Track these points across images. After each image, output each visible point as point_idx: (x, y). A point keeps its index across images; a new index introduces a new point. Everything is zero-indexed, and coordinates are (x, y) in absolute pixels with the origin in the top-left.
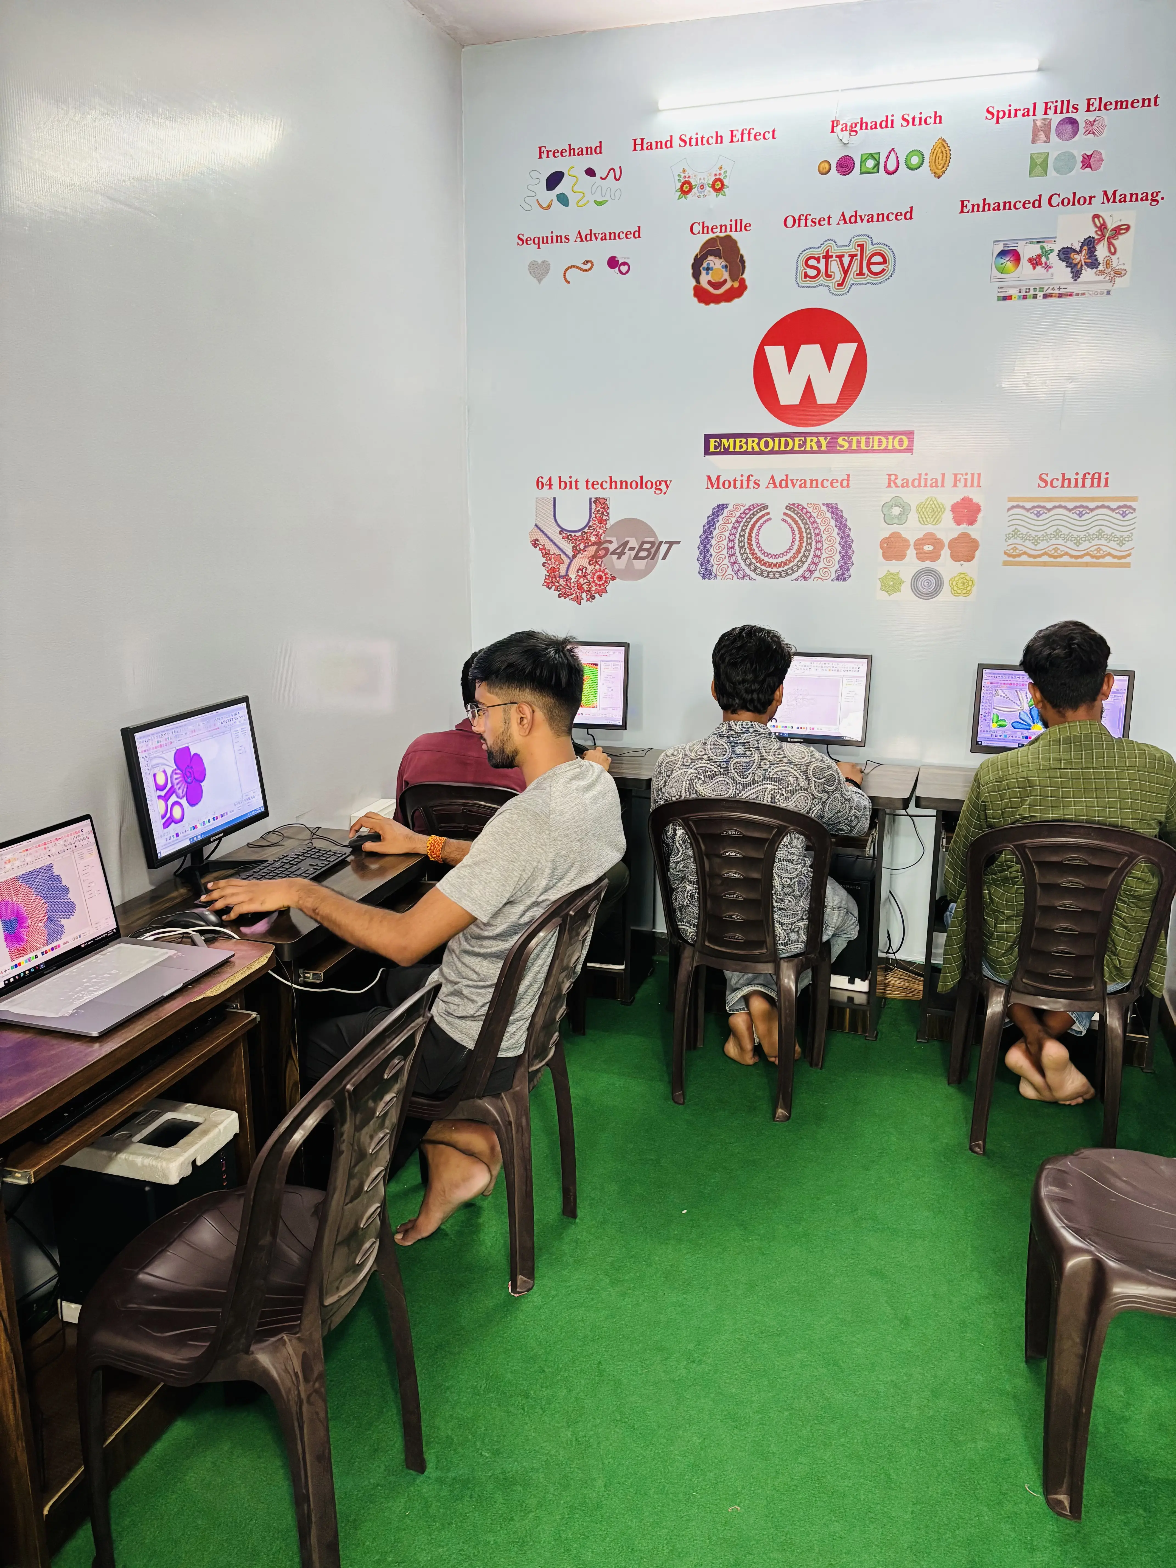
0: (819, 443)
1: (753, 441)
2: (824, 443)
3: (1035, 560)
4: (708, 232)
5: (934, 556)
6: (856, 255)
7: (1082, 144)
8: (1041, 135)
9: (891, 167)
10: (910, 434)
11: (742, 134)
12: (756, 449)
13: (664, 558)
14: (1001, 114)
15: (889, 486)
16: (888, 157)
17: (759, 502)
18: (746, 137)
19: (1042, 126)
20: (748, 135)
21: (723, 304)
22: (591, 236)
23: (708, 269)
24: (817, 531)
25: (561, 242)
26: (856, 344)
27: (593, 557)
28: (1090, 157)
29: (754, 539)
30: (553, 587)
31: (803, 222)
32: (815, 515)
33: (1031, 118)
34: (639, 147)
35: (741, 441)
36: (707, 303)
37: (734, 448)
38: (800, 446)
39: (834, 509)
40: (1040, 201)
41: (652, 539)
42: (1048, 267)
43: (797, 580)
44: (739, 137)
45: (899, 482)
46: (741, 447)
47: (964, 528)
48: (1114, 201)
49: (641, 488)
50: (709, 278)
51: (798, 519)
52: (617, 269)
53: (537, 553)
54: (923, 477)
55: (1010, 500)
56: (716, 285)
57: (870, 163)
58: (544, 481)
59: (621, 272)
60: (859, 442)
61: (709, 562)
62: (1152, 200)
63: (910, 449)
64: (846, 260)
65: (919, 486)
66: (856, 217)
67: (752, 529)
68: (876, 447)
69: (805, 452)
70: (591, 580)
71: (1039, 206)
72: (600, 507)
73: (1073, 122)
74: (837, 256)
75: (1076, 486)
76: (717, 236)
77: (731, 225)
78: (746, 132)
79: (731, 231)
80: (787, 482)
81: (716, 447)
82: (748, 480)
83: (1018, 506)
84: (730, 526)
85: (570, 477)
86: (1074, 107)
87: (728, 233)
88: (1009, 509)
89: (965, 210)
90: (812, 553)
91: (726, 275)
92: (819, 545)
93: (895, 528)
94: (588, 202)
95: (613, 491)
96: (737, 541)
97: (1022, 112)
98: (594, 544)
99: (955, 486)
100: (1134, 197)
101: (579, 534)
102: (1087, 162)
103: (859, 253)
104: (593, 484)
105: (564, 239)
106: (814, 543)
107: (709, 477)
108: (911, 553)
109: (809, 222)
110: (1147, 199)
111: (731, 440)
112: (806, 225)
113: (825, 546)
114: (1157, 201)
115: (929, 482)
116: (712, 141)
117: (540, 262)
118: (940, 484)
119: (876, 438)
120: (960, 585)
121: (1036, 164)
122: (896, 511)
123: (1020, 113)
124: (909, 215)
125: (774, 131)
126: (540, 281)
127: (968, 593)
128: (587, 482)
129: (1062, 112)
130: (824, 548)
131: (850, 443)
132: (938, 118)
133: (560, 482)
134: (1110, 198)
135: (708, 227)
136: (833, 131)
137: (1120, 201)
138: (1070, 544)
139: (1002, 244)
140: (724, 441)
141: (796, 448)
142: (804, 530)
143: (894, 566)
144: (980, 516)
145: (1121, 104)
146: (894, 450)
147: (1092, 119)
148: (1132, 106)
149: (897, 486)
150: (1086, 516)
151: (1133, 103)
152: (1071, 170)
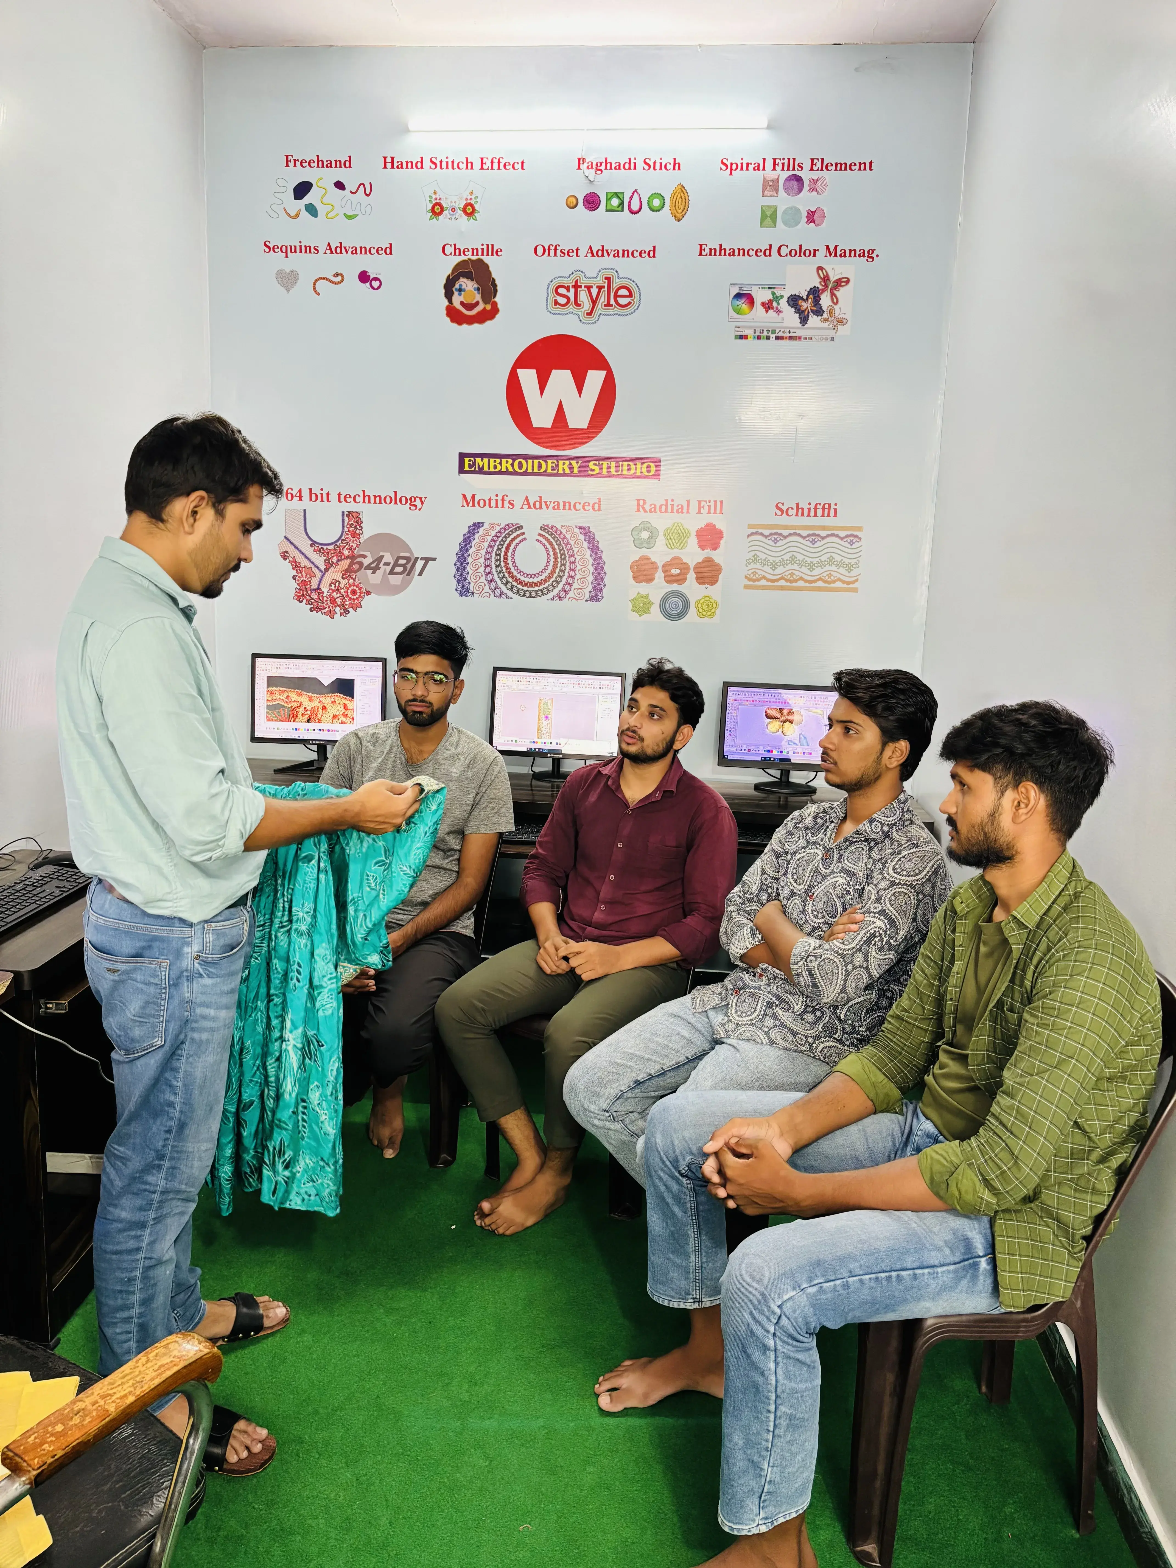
0: (571, 467)
1: (507, 462)
2: (576, 467)
3: (773, 584)
4: (460, 254)
5: (681, 579)
6: (604, 287)
7: (806, 201)
8: (770, 188)
9: (635, 207)
10: (656, 461)
11: (492, 162)
12: (511, 470)
13: (420, 574)
14: (734, 167)
15: (638, 510)
16: (631, 198)
17: (514, 523)
18: (496, 165)
19: (771, 181)
20: (498, 164)
21: (476, 325)
22: (340, 249)
23: (460, 290)
24: (571, 552)
25: (310, 252)
26: (604, 372)
27: (346, 571)
28: (814, 212)
29: (509, 558)
30: (305, 601)
31: (552, 252)
32: (568, 536)
33: (761, 172)
34: (389, 165)
35: (495, 461)
36: (460, 323)
37: (489, 468)
38: (553, 468)
39: (586, 531)
40: (770, 250)
41: (408, 555)
42: (779, 312)
43: (552, 599)
44: (489, 164)
45: (647, 507)
46: (495, 467)
47: (708, 553)
48: (835, 256)
49: (396, 503)
50: (462, 298)
51: (552, 540)
52: (368, 284)
53: (287, 565)
54: (670, 503)
55: (750, 527)
56: (469, 307)
57: (615, 202)
58: (294, 493)
59: (373, 288)
60: (609, 467)
61: (465, 579)
62: (869, 257)
63: (657, 475)
64: (594, 291)
65: (666, 511)
66: (603, 252)
67: (507, 548)
68: (625, 472)
69: (558, 475)
70: (345, 595)
71: (770, 255)
72: (353, 521)
73: (799, 179)
74: (585, 287)
75: (809, 515)
76: (469, 259)
77: (483, 249)
78: (496, 161)
79: (483, 254)
80: (541, 504)
81: (470, 466)
82: (503, 500)
83: (757, 533)
84: (486, 545)
85: (322, 490)
86: (799, 166)
87: (480, 257)
88: (749, 536)
89: (704, 253)
90: (566, 574)
91: (478, 297)
92: (573, 566)
93: (644, 552)
94: (337, 215)
95: (366, 505)
96: (493, 560)
97: (753, 166)
98: (347, 557)
99: (699, 512)
100: (853, 253)
101: (331, 547)
102: (811, 217)
103: (606, 285)
104: (345, 498)
105: (313, 250)
106: (568, 564)
107: (464, 496)
108: (659, 575)
109: (558, 252)
110: (864, 256)
111: (486, 460)
112: (555, 255)
113: (579, 567)
114: (873, 258)
115: (675, 509)
116: (462, 166)
117: (288, 271)
118: (685, 510)
119: (625, 464)
120: (705, 608)
121: (767, 216)
122: (645, 535)
123: (751, 167)
124: (652, 253)
125: (523, 163)
126: (288, 290)
127: (712, 615)
128: (339, 495)
129: (788, 169)
130: (578, 569)
131: (601, 467)
132: (677, 166)
133: (311, 494)
134: (833, 252)
135: (459, 249)
136: (579, 168)
137: (841, 256)
138: (804, 569)
139: (737, 287)
140: (478, 460)
141: (549, 471)
142: (558, 551)
143: (643, 588)
144: (722, 542)
145: (840, 166)
146: (642, 477)
147: (815, 178)
148: (850, 169)
149: (645, 511)
150: (818, 544)
151: (850, 166)
152: (797, 224)
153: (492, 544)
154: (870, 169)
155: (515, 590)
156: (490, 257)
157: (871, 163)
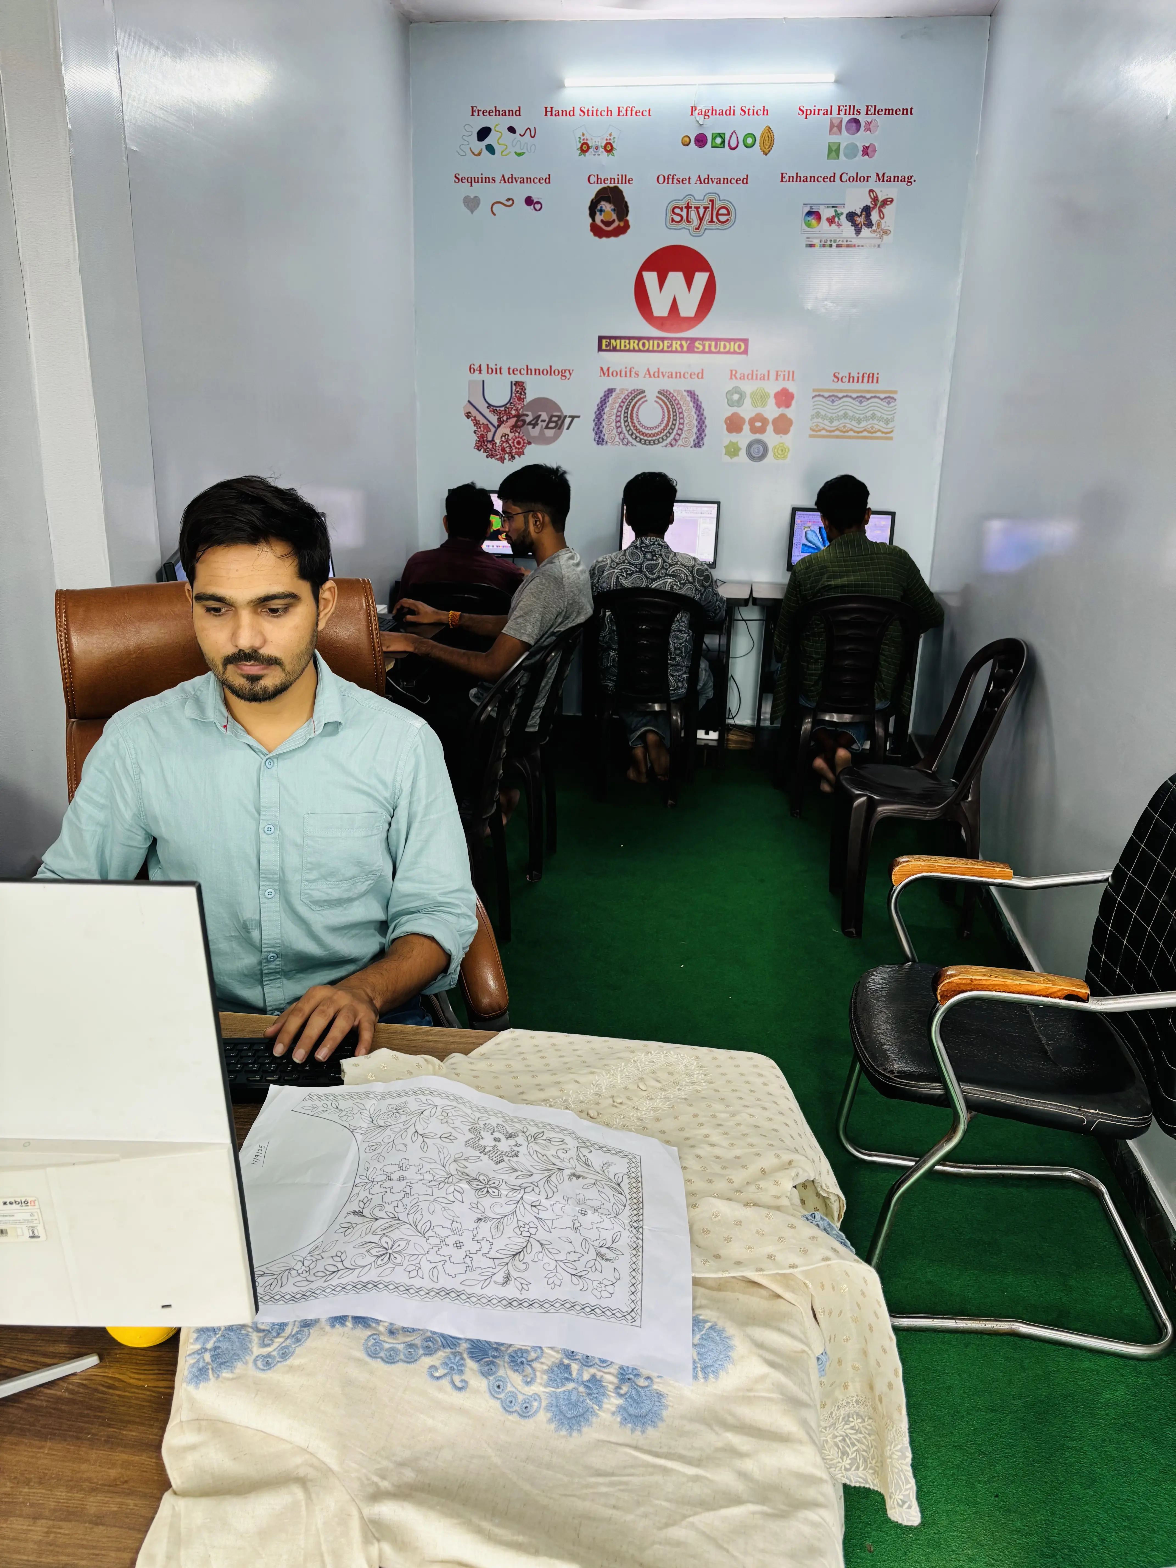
0: (681, 346)
1: (634, 342)
2: (685, 345)
3: (830, 435)
5: (762, 430)
6: (708, 208)
7: (862, 139)
8: (835, 129)
9: (733, 145)
10: (746, 341)
11: (627, 110)
12: (637, 348)
13: (568, 428)
14: (809, 112)
15: (731, 378)
17: (639, 388)
18: (629, 113)
19: (836, 122)
20: (631, 111)
21: (612, 239)
22: (512, 180)
24: (680, 410)
25: (489, 182)
27: (513, 427)
28: (867, 148)
29: (634, 415)
30: (482, 450)
31: (670, 180)
33: (829, 116)
34: (549, 114)
35: (625, 342)
37: (620, 347)
38: (668, 347)
39: (692, 394)
40: (834, 177)
41: (559, 414)
42: (839, 225)
43: (666, 446)
44: (624, 112)
45: (738, 376)
46: (625, 346)
47: (782, 410)
48: (883, 181)
49: (551, 374)
52: (532, 206)
53: (470, 423)
54: (755, 373)
55: (814, 390)
57: (719, 140)
58: (476, 367)
59: (536, 210)
60: (710, 346)
61: (601, 431)
62: (908, 181)
63: (746, 352)
64: (701, 211)
65: (752, 379)
66: (708, 180)
68: (722, 350)
69: (671, 352)
71: (834, 181)
72: (519, 388)
73: (857, 122)
74: (695, 207)
75: (858, 382)
76: (608, 187)
78: (629, 109)
80: (659, 374)
81: (606, 346)
82: (631, 371)
83: (819, 395)
85: (496, 365)
86: (857, 111)
87: (616, 185)
88: (813, 397)
89: (784, 180)
93: (735, 410)
95: (529, 376)
97: (823, 112)
98: (514, 416)
99: (777, 379)
100: (896, 179)
101: (503, 409)
102: (866, 151)
103: (710, 206)
104: (513, 371)
105: (491, 181)
106: (678, 419)
107: (602, 369)
108: (746, 427)
109: (675, 181)
110: (904, 181)
111: (618, 341)
112: (673, 183)
114: (911, 183)
115: (759, 377)
116: (604, 113)
117: (472, 197)
118: (766, 378)
119: (722, 343)
120: (780, 452)
121: (832, 150)
122: (736, 397)
123: (821, 112)
124: (745, 181)
125: (649, 110)
126: (472, 212)
127: (785, 458)
128: (509, 369)
129: (849, 114)
131: (704, 346)
132: (765, 112)
133: (488, 368)
134: (881, 178)
136: (692, 114)
137: (887, 181)
138: (854, 423)
139: (809, 206)
140: (613, 341)
143: (734, 437)
144: (794, 402)
145: (888, 112)
146: (735, 353)
147: (869, 121)
148: (896, 114)
149: (736, 378)
150: (864, 404)
151: (896, 111)
152: (855, 156)
154: (911, 114)
156: (624, 185)
157: (911, 109)
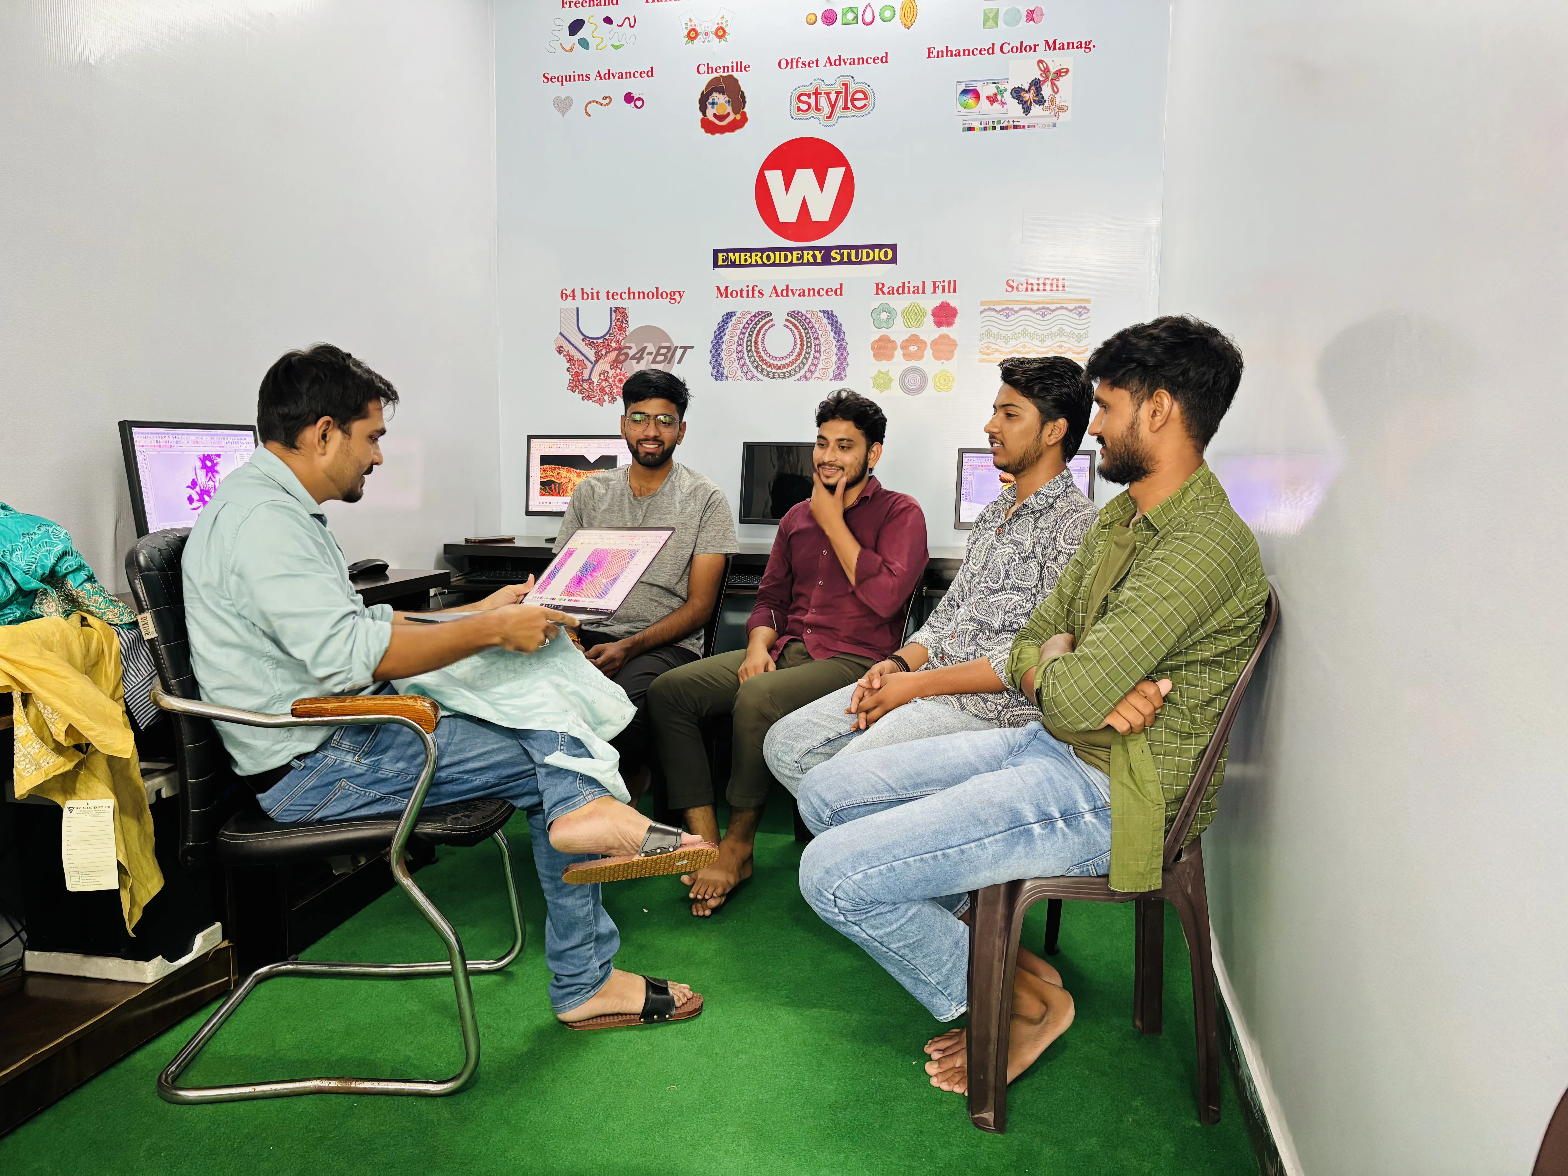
0: (814, 256)
1: (756, 255)
2: (819, 256)
4: (712, 72)
5: (919, 356)
10: (894, 247)
12: (760, 262)
15: (877, 293)
16: (865, 11)
22: (609, 75)
23: (713, 104)
25: (583, 80)
26: (843, 169)
28: (1032, 12)
31: (794, 65)
32: (813, 321)
35: (746, 255)
36: (713, 133)
37: (740, 262)
38: (798, 259)
40: (993, 48)
45: (886, 290)
46: (746, 260)
47: (943, 330)
48: (1055, 49)
49: (657, 298)
50: (715, 111)
51: (798, 325)
52: (632, 104)
54: (906, 285)
55: (983, 303)
56: (721, 118)
58: (568, 293)
59: (636, 107)
60: (849, 255)
62: (1086, 48)
63: (894, 260)
65: (903, 293)
66: (840, 61)
67: (758, 334)
68: (864, 259)
69: (803, 264)
70: (613, 383)
71: (993, 53)
75: (1038, 290)
77: (732, 67)
79: (733, 71)
80: (787, 291)
81: (723, 261)
82: (753, 290)
83: (989, 309)
84: (738, 332)
85: (592, 289)
88: (982, 312)
89: (932, 56)
90: (812, 356)
91: (729, 109)
92: (817, 348)
93: (884, 331)
94: (606, 46)
95: (632, 300)
96: (745, 346)
99: (934, 292)
100: (1070, 45)
102: (1031, 16)
104: (613, 295)
105: (585, 78)
107: (718, 288)
108: (898, 353)
109: (800, 64)
110: (1081, 47)
111: (737, 255)
112: (797, 67)
113: (823, 349)
114: (1090, 49)
115: (912, 290)
117: (563, 98)
118: (921, 290)
119: (864, 251)
120: (942, 382)
121: (989, 18)
122: (884, 316)
124: (885, 59)
126: (563, 114)
127: (948, 388)
128: (608, 293)
130: (822, 350)
131: (842, 255)
133: (583, 293)
134: (1051, 46)
135: (712, 68)
137: (1059, 49)
139: (964, 84)
140: (731, 255)
141: (795, 261)
142: (804, 335)
143: (884, 365)
144: (957, 319)
146: (881, 262)
149: (883, 293)
150: (1048, 317)
152: (1018, 23)
153: (744, 331)
155: (765, 373)
